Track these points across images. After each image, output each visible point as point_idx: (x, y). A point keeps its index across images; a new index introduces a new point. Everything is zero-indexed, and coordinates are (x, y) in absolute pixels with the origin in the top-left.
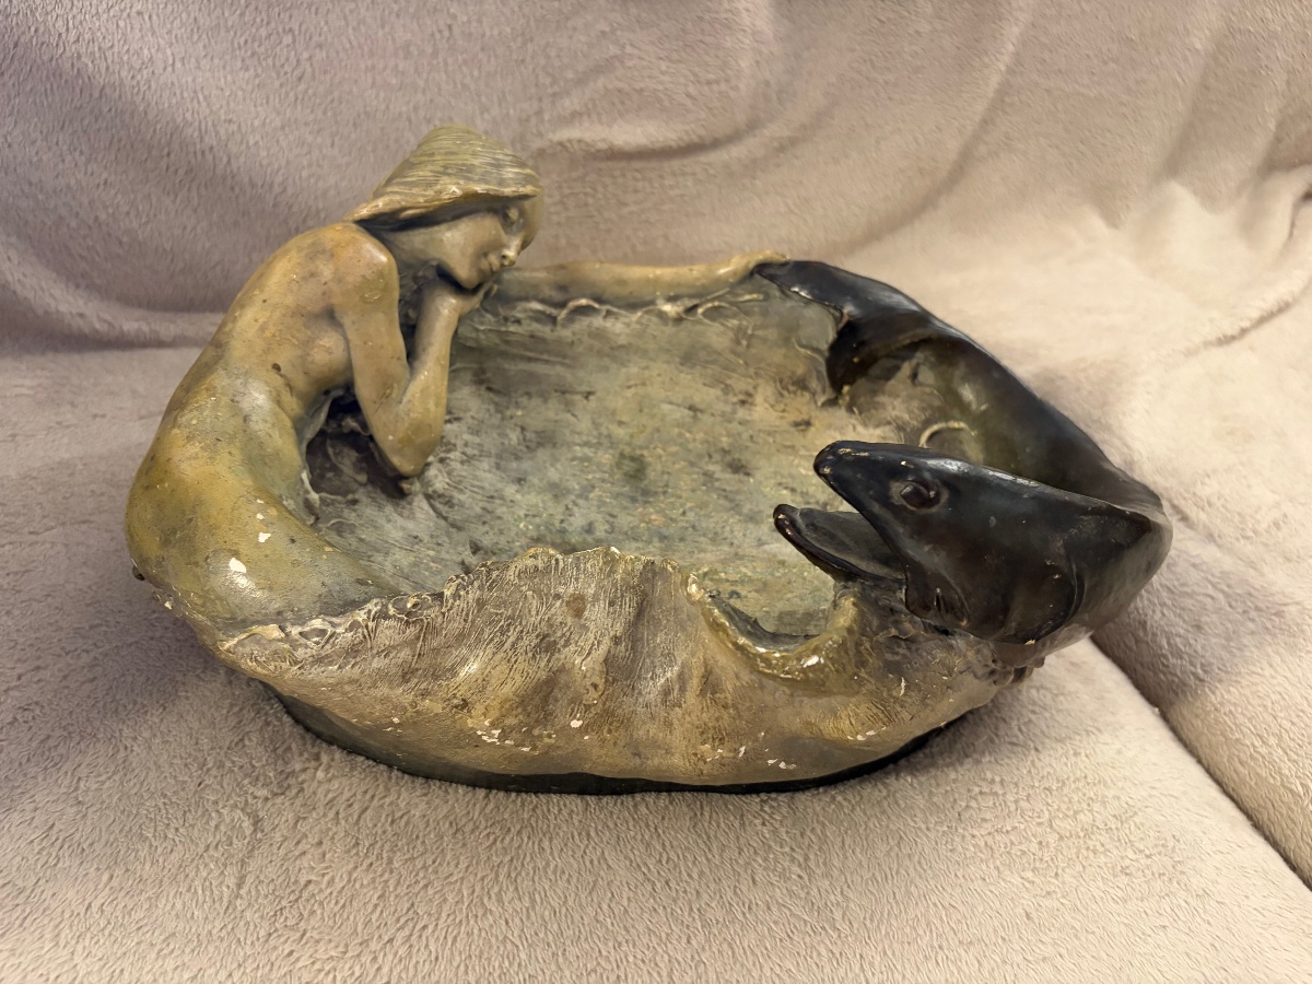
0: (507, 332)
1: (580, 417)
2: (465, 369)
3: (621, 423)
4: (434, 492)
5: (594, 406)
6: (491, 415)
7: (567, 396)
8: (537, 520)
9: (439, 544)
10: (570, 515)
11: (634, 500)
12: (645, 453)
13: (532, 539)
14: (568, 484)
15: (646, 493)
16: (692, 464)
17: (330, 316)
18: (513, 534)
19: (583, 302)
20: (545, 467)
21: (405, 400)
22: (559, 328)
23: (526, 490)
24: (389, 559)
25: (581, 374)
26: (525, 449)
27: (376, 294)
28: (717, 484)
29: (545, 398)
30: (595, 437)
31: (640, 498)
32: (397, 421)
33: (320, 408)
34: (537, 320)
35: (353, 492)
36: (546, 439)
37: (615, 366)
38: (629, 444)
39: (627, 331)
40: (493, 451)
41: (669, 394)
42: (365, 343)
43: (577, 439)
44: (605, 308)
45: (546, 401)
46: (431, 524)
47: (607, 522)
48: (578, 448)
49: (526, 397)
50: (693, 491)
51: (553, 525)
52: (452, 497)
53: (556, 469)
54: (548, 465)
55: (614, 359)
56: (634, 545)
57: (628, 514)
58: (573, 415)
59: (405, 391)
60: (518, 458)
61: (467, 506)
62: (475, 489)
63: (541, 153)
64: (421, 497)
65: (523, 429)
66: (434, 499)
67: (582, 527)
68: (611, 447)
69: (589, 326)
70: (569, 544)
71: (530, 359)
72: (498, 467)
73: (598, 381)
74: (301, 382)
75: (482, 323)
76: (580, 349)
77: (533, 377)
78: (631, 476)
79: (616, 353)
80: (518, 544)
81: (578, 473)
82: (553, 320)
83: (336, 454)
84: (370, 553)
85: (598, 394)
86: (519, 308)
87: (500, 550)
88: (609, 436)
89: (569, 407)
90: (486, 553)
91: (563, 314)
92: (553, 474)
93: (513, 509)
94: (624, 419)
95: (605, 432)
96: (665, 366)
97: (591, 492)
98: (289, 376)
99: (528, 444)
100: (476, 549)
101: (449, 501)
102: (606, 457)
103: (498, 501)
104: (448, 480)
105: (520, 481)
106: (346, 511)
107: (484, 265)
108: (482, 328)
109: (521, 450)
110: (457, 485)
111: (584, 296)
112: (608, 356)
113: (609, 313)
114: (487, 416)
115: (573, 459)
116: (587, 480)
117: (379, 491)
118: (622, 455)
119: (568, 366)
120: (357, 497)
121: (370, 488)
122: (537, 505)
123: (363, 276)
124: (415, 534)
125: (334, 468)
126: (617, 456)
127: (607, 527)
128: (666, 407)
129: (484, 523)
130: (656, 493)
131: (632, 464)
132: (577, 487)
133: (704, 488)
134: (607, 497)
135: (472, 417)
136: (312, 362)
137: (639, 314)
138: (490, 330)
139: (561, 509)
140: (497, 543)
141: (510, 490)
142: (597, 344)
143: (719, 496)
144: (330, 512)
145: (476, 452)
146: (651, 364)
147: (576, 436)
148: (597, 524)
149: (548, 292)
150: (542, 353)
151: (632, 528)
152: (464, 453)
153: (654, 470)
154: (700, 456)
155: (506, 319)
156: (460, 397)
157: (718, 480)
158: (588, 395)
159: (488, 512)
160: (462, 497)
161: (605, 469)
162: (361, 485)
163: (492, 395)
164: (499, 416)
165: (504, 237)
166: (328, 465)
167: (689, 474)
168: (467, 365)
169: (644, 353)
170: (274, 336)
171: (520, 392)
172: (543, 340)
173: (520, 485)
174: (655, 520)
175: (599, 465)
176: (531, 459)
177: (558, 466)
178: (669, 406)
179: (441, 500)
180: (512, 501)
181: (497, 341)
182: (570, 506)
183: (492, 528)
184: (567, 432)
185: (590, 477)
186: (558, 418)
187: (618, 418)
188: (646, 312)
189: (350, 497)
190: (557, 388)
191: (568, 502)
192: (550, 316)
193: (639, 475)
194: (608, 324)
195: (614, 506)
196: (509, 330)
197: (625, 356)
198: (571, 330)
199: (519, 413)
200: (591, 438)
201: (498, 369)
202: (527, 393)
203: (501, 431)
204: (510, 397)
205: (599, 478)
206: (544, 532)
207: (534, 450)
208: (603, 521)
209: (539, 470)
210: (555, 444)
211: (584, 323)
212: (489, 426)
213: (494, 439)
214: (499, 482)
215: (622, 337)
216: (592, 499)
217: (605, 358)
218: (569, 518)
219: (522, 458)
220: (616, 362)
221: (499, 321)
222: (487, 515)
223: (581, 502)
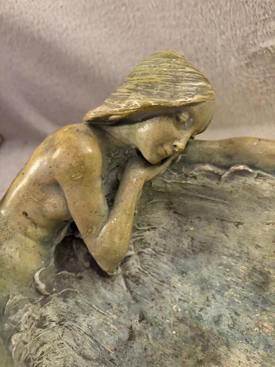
0: (186, 184)
1: (230, 237)
2: (159, 202)
3: (257, 246)
4: (129, 274)
5: (241, 232)
6: (174, 228)
7: (224, 222)
8: (185, 305)
9: (121, 312)
10: (208, 306)
11: (255, 305)
12: (271, 271)
13: (178, 319)
14: (213, 281)
15: (265, 301)
18: (167, 312)
19: (241, 167)
20: (201, 267)
21: (100, 235)
22: (222, 182)
23: (185, 280)
24: (87, 319)
25: (236, 210)
26: (191, 252)
27: (80, 175)
29: (209, 221)
30: (238, 252)
34: (208, 176)
35: (81, 272)
36: (205, 248)
37: (259, 208)
38: (261, 262)
39: (271, 189)
40: (172, 250)
42: (74, 203)
43: (226, 251)
44: (257, 172)
45: (210, 223)
46: (122, 296)
47: (231, 317)
48: (225, 257)
49: (198, 219)
51: (194, 311)
52: (139, 278)
53: (208, 269)
54: (203, 266)
55: (260, 204)
56: (245, 346)
57: (248, 316)
58: (226, 235)
60: (186, 257)
61: (146, 285)
62: (154, 275)
63: (255, 55)
64: (121, 277)
65: (193, 239)
66: (129, 278)
67: (214, 317)
68: (247, 261)
69: (244, 183)
70: (201, 330)
71: (201, 199)
72: (172, 261)
73: (247, 218)
74: (40, 220)
75: (170, 179)
76: (236, 196)
77: (202, 209)
78: (257, 285)
80: (168, 321)
81: (221, 275)
82: (219, 177)
83: (77, 248)
84: (78, 315)
85: (245, 225)
86: (196, 169)
87: (156, 323)
88: (248, 254)
89: (224, 230)
90: (147, 323)
91: (227, 174)
92: (205, 273)
93: (173, 293)
94: (260, 244)
95: (246, 250)
97: (226, 291)
98: (33, 218)
99: (194, 249)
100: (142, 318)
101: (137, 280)
102: (242, 268)
103: (166, 285)
104: (139, 267)
105: (183, 273)
106: (75, 282)
107: (161, 151)
108: (169, 181)
109: (189, 252)
110: (145, 270)
111: (242, 164)
112: (256, 202)
113: (259, 175)
114: (172, 228)
115: (220, 265)
116: (227, 281)
117: (95, 273)
118: (254, 269)
120: (83, 275)
121: (90, 271)
122: (188, 294)
123: (71, 165)
124: (109, 302)
125: (75, 256)
126: (250, 268)
127: (230, 322)
129: (153, 300)
130: (273, 304)
131: (260, 277)
132: (218, 285)
134: (236, 297)
135: (163, 228)
136: (46, 211)
138: (175, 183)
140: (156, 317)
141: (175, 279)
142: (248, 194)
144: (65, 284)
145: (162, 249)
147: (226, 249)
148: (224, 318)
149: (218, 158)
150: (210, 196)
151: (248, 329)
152: (154, 250)
155: (187, 176)
156: (156, 216)
158: (238, 224)
159: (158, 292)
160: (145, 279)
161: (240, 276)
162: (86, 268)
163: (176, 216)
164: (179, 228)
165: (176, 132)
166: (72, 254)
168: (161, 200)
170: (24, 196)
171: (194, 216)
172: (211, 189)
173: (183, 276)
174: (266, 328)
175: (237, 272)
176: (194, 259)
177: (210, 267)
179: (133, 279)
180: (174, 287)
181: (180, 188)
182: (210, 299)
183: (156, 305)
184: (220, 245)
185: (229, 279)
186: (215, 235)
187: (256, 243)
189: (79, 275)
190: (218, 217)
191: (210, 295)
192: (217, 174)
193: (263, 286)
194: (258, 183)
195: (240, 307)
196: (188, 182)
197: (268, 204)
198: (231, 184)
199: (192, 229)
200: (235, 252)
201: (181, 203)
202: (198, 218)
203: (179, 238)
204: (188, 218)
205: (234, 282)
206: (187, 316)
207: (197, 253)
208: (229, 316)
209: (197, 268)
210: (211, 252)
211: (241, 181)
212: (172, 234)
213: (174, 242)
214: (170, 272)
215: (267, 192)
216: (226, 297)
217: (253, 203)
218: (207, 307)
219: (188, 257)
220: (261, 207)
221: (181, 177)
222: (157, 294)
223: (218, 296)
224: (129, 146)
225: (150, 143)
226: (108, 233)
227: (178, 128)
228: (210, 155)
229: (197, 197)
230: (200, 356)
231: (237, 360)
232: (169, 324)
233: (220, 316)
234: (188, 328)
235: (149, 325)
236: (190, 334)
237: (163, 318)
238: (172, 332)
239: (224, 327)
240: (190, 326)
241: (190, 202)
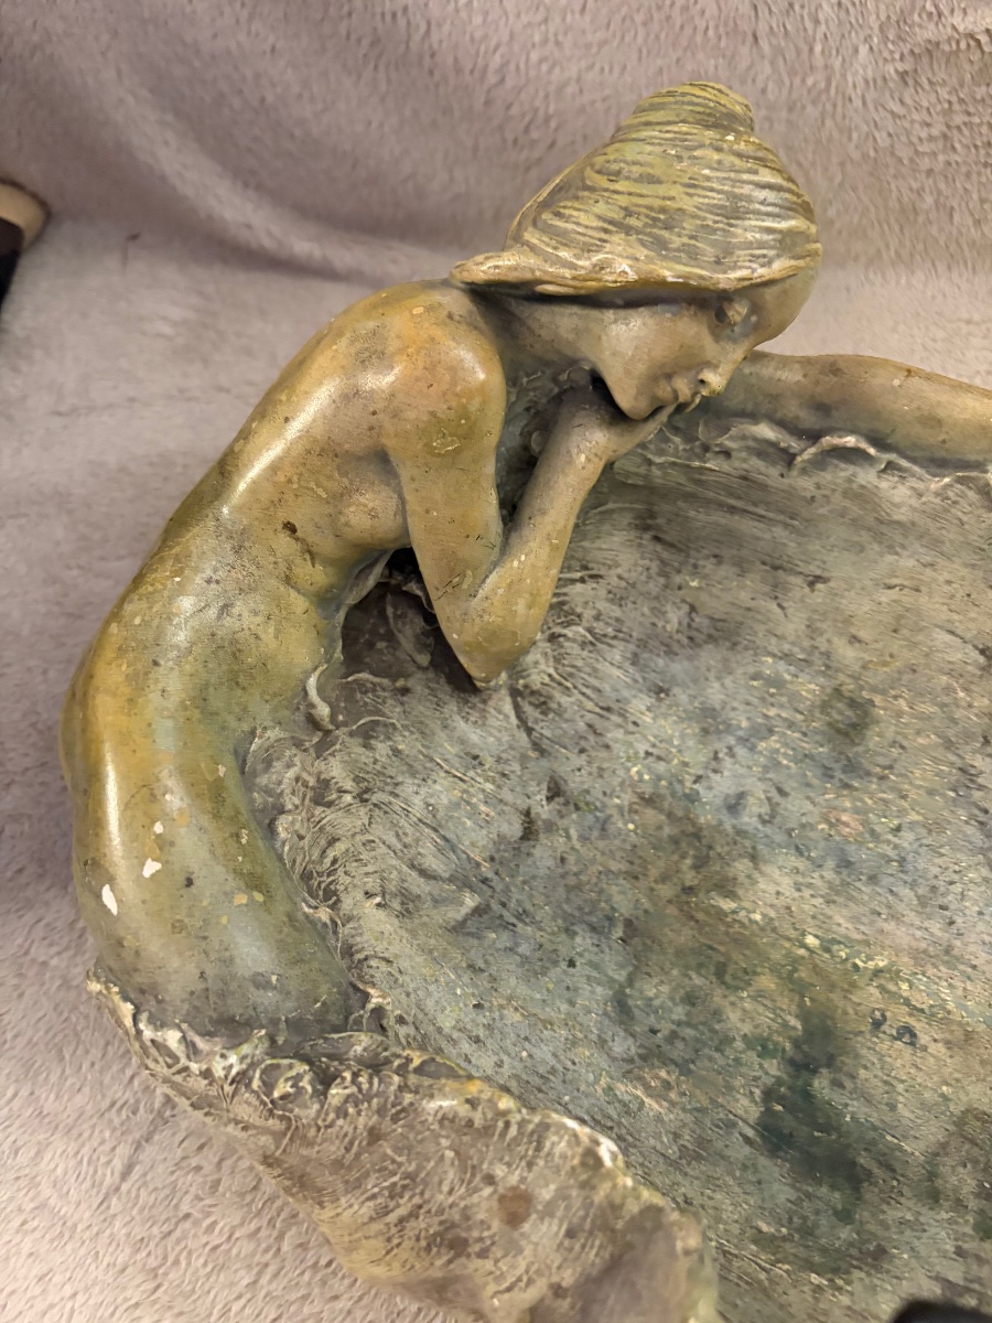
0: (701, 470)
1: (790, 611)
2: (621, 510)
3: (855, 639)
4: (526, 686)
5: (820, 600)
6: (649, 577)
7: (780, 572)
8: (661, 767)
9: (504, 775)
10: (715, 771)
11: (827, 773)
12: (878, 700)
13: (641, 797)
14: (732, 714)
15: (852, 767)
16: (949, 745)
17: (382, 460)
18: (616, 781)
19: (851, 441)
20: (707, 679)
21: (481, 593)
22: (795, 473)
23: (663, 709)
24: (423, 791)
25: (814, 546)
26: (685, 641)
27: (453, 442)
28: (977, 795)
29: (742, 568)
30: (803, 650)
31: (838, 774)
32: (464, 621)
33: (371, 566)
34: (760, 454)
35: (407, 676)
36: (724, 633)
37: (876, 547)
38: (855, 678)
39: (914, 502)
40: (635, 634)
41: (955, 617)
42: (427, 512)
43: (774, 645)
44: (887, 457)
45: (742, 573)
46: (506, 738)
47: (769, 799)
48: (770, 660)
49: (713, 560)
50: (931, 792)
51: (681, 782)
52: (550, 697)
53: (723, 685)
54: (711, 676)
55: (878, 537)
56: (794, 861)
57: (808, 798)
58: (779, 605)
59: (484, 581)
60: (670, 652)
61: (566, 716)
62: (588, 692)
64: (504, 692)
65: (693, 609)
66: (523, 698)
67: (727, 797)
68: (823, 673)
69: (849, 480)
70: (694, 824)
71: (732, 510)
72: (635, 660)
73: (841, 567)
74: (327, 545)
75: (661, 452)
76: (821, 511)
77: (731, 537)
78: (838, 731)
79: (881, 529)
80: (617, 801)
81: (755, 701)
82: (789, 458)
83: (397, 617)
84: (400, 779)
85: (832, 584)
86: (733, 431)
87: (587, 804)
88: (827, 655)
89: (777, 591)
90: (567, 803)
91: (810, 452)
92: (715, 694)
93: (630, 738)
94: (862, 634)
95: (824, 646)
96: (964, 572)
97: (764, 739)
98: (310, 540)
99: (694, 634)
100: (555, 791)
101: (544, 703)
102: (809, 688)
103: (615, 718)
104: (551, 671)
105: (660, 691)
106: (390, 702)
107: (664, 391)
108: (658, 460)
109: (679, 641)
110: (563, 681)
111: (852, 432)
112: (869, 530)
113: (890, 466)
114: (643, 578)
115: (755, 677)
116: (766, 717)
117: (443, 680)
118: (837, 691)
119: (794, 530)
120: (409, 685)
121: (431, 674)
122: (669, 741)
123: (433, 414)
124: (476, 752)
125: (390, 637)
126: (829, 691)
127: (765, 809)
128: (942, 637)
129: (582, 751)
130: (868, 774)
131: (849, 713)
132: (744, 724)
133: (952, 794)
134: (785, 755)
135: (620, 577)
136: (347, 524)
137: (947, 480)
138: (674, 464)
139: (703, 756)
140: (588, 792)
141: (639, 704)
142: (855, 510)
143: (972, 817)
144: (366, 704)
145: (610, 631)
146: (941, 561)
147: (774, 641)
148: (751, 800)
149: (793, 409)
150: (755, 505)
151: (803, 826)
152: (590, 630)
153: (880, 735)
154: (968, 736)
156: (604, 546)
157: (981, 788)
158: (813, 581)
159: (595, 732)
160: (565, 700)
161: (802, 707)
162: (420, 667)
163: (659, 548)
164: (662, 580)
165: (710, 347)
166: (382, 631)
167: (935, 760)
168: (627, 505)
169: (935, 543)
170: (290, 481)
171: (706, 552)
172: (764, 487)
173: (660, 700)
174: (846, 824)
175: (794, 697)
176: (690, 658)
177: (728, 681)
178: (948, 638)
179: (532, 699)
180: (635, 723)
181: (682, 480)
182: (721, 755)
183: (590, 763)
184: (761, 629)
185: (772, 712)
186: (752, 604)
187: (853, 630)
188: (960, 480)
189: (400, 683)
190: (767, 559)
191: (721, 746)
192: (785, 451)
193: (852, 733)
194: (884, 485)
195: (790, 776)
196: (707, 465)
197: (899, 539)
198: (815, 479)
199: (694, 584)
200: (796, 650)
201: (677, 515)
202: (715, 556)
203: (657, 605)
204: (688, 556)
205: (786, 719)
206: (662, 791)
207: (699, 646)
208: (763, 797)
209: (695, 681)
210: (735, 644)
211: (842, 474)
212: (642, 594)
213: (643, 615)
214: (628, 686)
215: (903, 510)
216: (760, 753)
217: (863, 533)
218: (712, 775)
219: (677, 654)
220: (880, 543)
221: (692, 449)
222: (592, 738)
223: (741, 751)
224: (573, 362)
225: (641, 368)
226: (501, 591)
227: (717, 337)
228: (775, 398)
229: (721, 505)
230: (690, 878)
231: (772, 889)
232: (620, 808)
233: (741, 796)
234: (663, 817)
235: (572, 807)
236: (667, 831)
237: (605, 794)
238: (626, 824)
239: (749, 819)
240: (670, 815)
241: (701, 517)
